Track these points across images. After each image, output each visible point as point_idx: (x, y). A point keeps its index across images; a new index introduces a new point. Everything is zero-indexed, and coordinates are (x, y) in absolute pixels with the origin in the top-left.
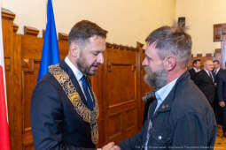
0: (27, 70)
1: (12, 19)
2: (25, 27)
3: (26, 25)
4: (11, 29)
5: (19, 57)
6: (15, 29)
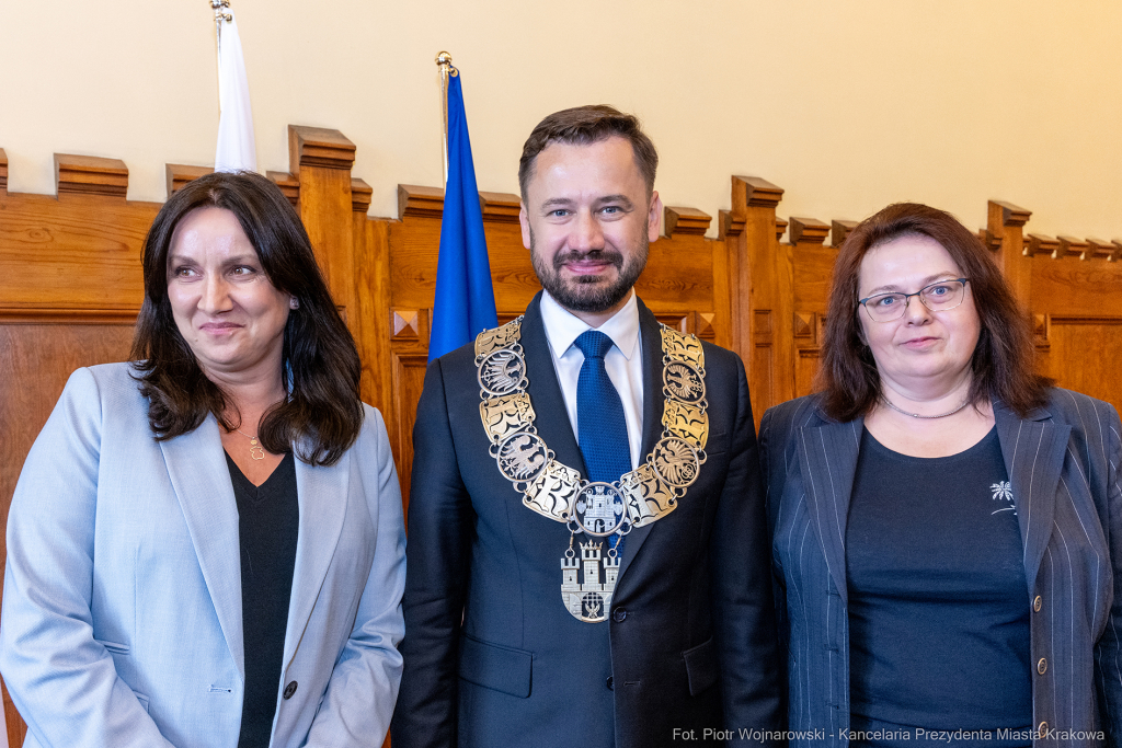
0: (410, 349)
1: (347, 165)
2: (401, 190)
3: (406, 181)
4: (345, 202)
5: (381, 302)
6: (360, 199)
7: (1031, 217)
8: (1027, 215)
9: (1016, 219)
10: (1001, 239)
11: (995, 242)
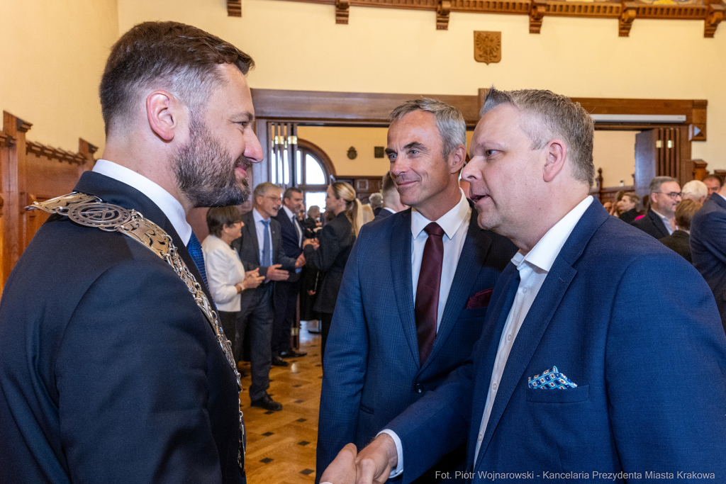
7: (32, 127)
8: (30, 125)
9: (23, 127)
10: (15, 140)
11: (12, 142)
